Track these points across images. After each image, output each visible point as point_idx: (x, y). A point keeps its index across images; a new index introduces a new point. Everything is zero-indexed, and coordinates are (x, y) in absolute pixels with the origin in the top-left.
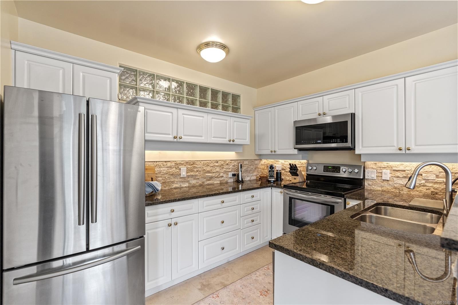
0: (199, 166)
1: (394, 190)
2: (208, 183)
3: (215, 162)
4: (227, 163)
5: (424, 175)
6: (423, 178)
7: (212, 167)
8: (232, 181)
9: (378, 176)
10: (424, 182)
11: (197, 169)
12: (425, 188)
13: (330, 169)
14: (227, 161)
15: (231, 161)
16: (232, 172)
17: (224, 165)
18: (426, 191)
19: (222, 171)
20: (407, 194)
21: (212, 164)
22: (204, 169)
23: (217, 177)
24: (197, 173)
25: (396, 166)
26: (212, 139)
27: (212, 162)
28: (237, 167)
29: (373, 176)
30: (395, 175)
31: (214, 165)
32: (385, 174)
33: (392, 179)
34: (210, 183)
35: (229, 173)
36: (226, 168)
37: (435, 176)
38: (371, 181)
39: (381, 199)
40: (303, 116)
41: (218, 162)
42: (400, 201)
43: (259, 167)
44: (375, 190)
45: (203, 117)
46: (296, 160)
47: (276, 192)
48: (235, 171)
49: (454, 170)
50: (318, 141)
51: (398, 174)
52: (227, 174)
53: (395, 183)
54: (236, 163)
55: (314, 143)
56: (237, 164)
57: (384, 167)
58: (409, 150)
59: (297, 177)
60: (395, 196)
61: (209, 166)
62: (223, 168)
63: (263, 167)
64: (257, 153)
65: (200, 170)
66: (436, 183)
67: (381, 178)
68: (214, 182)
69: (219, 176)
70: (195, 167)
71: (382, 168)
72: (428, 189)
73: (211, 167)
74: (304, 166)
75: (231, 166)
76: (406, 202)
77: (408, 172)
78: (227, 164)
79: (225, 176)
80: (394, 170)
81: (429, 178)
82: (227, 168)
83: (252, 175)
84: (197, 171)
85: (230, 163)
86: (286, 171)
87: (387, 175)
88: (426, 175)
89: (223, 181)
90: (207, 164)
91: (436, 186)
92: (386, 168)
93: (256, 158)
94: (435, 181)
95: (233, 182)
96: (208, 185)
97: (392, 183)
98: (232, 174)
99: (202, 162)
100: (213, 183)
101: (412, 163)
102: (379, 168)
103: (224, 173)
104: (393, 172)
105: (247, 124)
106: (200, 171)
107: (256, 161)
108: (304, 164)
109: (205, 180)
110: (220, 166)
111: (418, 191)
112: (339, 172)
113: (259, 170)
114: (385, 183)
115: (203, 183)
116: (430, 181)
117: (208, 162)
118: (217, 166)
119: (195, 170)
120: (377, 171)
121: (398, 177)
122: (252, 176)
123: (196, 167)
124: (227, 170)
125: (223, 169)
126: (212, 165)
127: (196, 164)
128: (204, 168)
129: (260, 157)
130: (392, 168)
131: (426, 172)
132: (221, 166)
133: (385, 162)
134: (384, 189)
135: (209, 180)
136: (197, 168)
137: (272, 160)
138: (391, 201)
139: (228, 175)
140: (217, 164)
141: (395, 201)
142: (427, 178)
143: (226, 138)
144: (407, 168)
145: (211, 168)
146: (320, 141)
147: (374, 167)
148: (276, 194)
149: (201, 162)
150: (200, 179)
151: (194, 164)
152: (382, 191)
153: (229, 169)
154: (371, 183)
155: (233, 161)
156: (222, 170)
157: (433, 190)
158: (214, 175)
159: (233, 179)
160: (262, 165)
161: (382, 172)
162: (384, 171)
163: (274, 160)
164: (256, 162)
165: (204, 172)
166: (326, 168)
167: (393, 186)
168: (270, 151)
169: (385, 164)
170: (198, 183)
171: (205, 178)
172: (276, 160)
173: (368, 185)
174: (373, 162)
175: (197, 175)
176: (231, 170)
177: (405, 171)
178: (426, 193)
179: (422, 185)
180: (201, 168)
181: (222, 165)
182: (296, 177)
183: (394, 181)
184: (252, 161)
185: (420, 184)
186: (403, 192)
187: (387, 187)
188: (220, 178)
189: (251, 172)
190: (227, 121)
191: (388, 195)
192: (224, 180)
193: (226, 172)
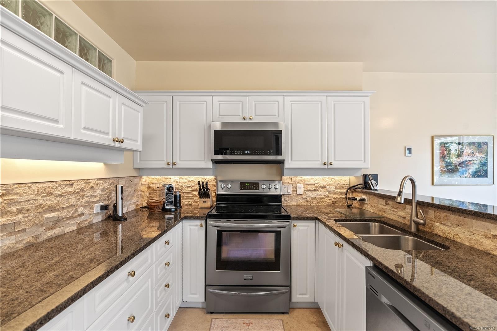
0: (24, 199)
1: (306, 203)
2: (49, 235)
3: (66, 185)
4: (91, 184)
5: (327, 187)
6: (327, 190)
7: (61, 196)
8: (100, 220)
9: (293, 191)
10: (328, 194)
11: (20, 207)
12: (328, 198)
13: (247, 186)
14: (92, 181)
15: (98, 182)
16: (99, 203)
17: (85, 190)
18: (329, 201)
19: (82, 204)
20: (316, 205)
21: (59, 191)
22: (39, 203)
23: (72, 218)
24: (20, 216)
25: (308, 179)
26: (82, 131)
27: (59, 185)
28: (107, 192)
29: (289, 191)
30: (307, 189)
31: (65, 193)
32: (300, 188)
33: (305, 192)
34: (55, 233)
35: (95, 205)
36: (88, 196)
37: (334, 187)
38: (287, 196)
39: (295, 214)
40: (220, 117)
41: (72, 184)
42: (310, 213)
43: (138, 188)
44: (290, 205)
45: (61, 72)
46: (198, 177)
47: (190, 226)
48: (105, 199)
49: (346, 182)
50: (247, 152)
51: (310, 188)
52: (91, 208)
53: (307, 197)
54: (106, 185)
55: (241, 153)
56: (108, 185)
57: (298, 181)
58: (331, 165)
59: (208, 199)
60: (307, 209)
61: (52, 194)
62: (84, 196)
63: (144, 187)
64: (136, 166)
65: (29, 207)
66: (335, 193)
67: (296, 192)
68: (63, 230)
69: (75, 215)
70: (10, 203)
71: (296, 183)
72: (331, 199)
73: (57, 197)
74: (211, 183)
75: (99, 192)
76: (315, 213)
77: (317, 185)
78: (92, 188)
79: (87, 212)
80: (306, 184)
81: (331, 190)
82: (91, 196)
83: (129, 202)
84: (20, 211)
85: (97, 184)
86: (183, 191)
87: (301, 189)
88: (329, 187)
89: (83, 223)
90: (47, 190)
91: (335, 196)
92: (300, 182)
93: (135, 174)
94: (334, 192)
95: (102, 221)
96: (50, 240)
97: (305, 197)
98: (101, 206)
99: (34, 187)
100: (62, 233)
101: (320, 177)
102: (294, 183)
103: (85, 207)
104: (305, 186)
105: (139, 114)
106: (28, 210)
107: (135, 179)
108: (210, 181)
109: (41, 229)
110: (78, 193)
111: (323, 202)
112: (258, 190)
113: (139, 193)
114: (299, 197)
115: (37, 237)
116: (331, 192)
117: (50, 185)
118: (72, 193)
119: (14, 209)
120: (292, 186)
121: (310, 190)
122: (129, 205)
123: (17, 202)
124: (91, 200)
125: (83, 198)
126: (60, 193)
127: (17, 194)
128: (41, 202)
129: (141, 171)
130: (305, 182)
131: (329, 184)
132: (80, 193)
133: (299, 177)
134: (298, 203)
135: (52, 228)
136: (20, 202)
137: (156, 177)
138: (304, 215)
139: (93, 209)
140: (70, 189)
141: (307, 213)
142: (329, 190)
143: (107, 134)
144: (317, 182)
145: (58, 199)
146: (249, 152)
147: (290, 182)
148: (190, 229)
149: (29, 187)
150: (27, 230)
151: (8, 193)
152: (297, 206)
153: (96, 196)
154: (287, 198)
155: (101, 182)
156: (81, 200)
157: (333, 200)
158: (63, 214)
159: (101, 216)
160: (142, 185)
161: (297, 187)
162: (299, 185)
163: (162, 177)
164: (136, 181)
165: (41, 210)
166: (243, 185)
167: (306, 199)
168: (166, 162)
169: (299, 178)
170: (22, 240)
171: (42, 226)
172: (165, 177)
173: (284, 201)
174: (288, 177)
175: (20, 222)
176: (97, 199)
177: (315, 184)
178: (329, 203)
179: (326, 196)
180: (31, 202)
181: (82, 190)
182: (206, 199)
183: (306, 195)
184: (129, 179)
185: (325, 196)
186: (313, 205)
187: (301, 201)
188: (78, 218)
189: (129, 198)
190: (111, 100)
191: (302, 208)
192: (86, 221)
193: (89, 205)
